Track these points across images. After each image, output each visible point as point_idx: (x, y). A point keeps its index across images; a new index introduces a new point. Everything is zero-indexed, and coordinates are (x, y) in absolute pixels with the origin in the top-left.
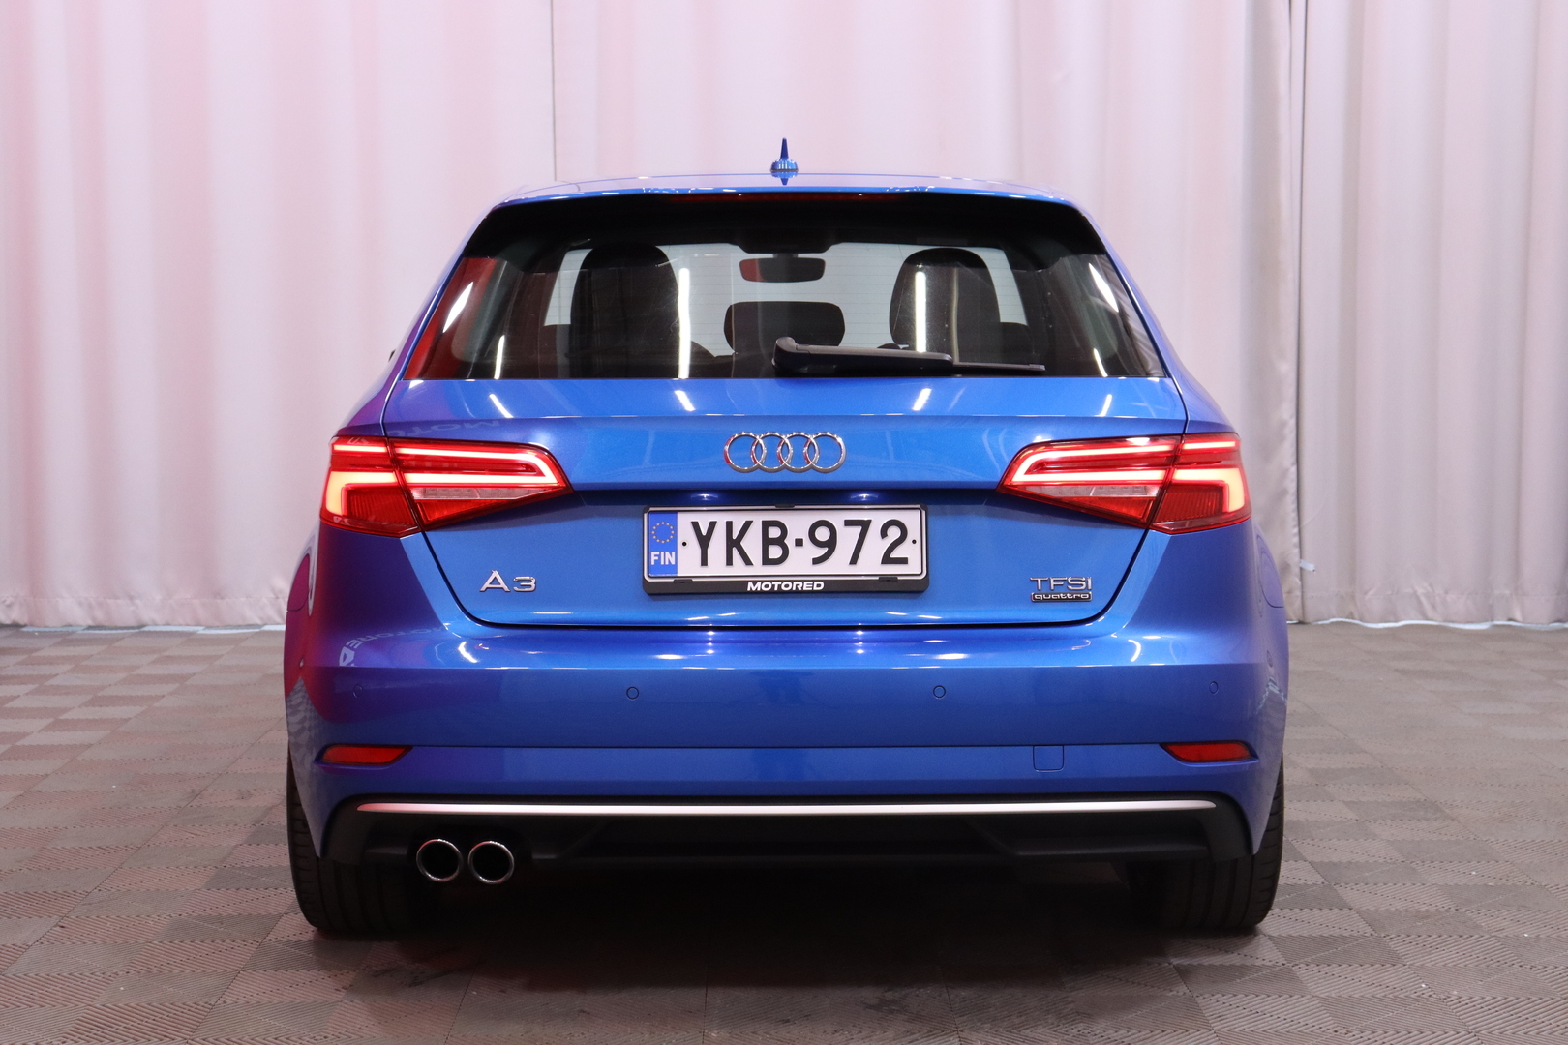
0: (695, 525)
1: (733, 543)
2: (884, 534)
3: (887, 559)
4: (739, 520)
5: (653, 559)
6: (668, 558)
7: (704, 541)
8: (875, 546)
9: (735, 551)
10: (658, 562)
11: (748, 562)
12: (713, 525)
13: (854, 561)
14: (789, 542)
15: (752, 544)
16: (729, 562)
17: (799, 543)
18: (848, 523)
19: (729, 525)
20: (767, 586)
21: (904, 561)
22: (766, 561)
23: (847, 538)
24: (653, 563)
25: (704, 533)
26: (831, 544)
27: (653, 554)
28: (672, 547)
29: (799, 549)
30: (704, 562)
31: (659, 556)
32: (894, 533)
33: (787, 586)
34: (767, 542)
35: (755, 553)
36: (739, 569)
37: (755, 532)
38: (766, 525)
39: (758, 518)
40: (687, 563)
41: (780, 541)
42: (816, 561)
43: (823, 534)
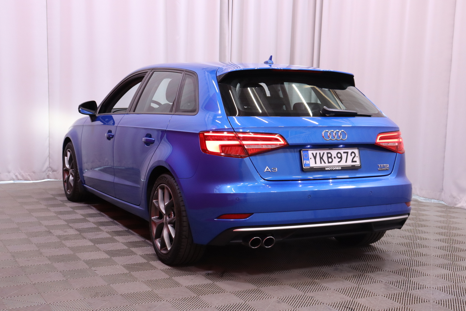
0: (313, 154)
1: (321, 158)
2: (351, 155)
3: (353, 161)
4: (322, 152)
5: (305, 162)
6: (308, 162)
7: (315, 158)
8: (350, 158)
9: (322, 160)
10: (306, 163)
11: (325, 163)
12: (316, 153)
13: (346, 162)
14: (333, 157)
15: (325, 158)
16: (321, 163)
17: (335, 158)
18: (344, 153)
19: (320, 153)
20: (329, 169)
21: (356, 162)
22: (329, 162)
23: (344, 156)
24: (305, 163)
25: (315, 156)
26: (341, 158)
27: (304, 161)
28: (308, 159)
29: (335, 159)
30: (316, 163)
31: (306, 162)
32: (353, 155)
33: (334, 168)
34: (328, 158)
35: (326, 161)
36: (323, 165)
37: (325, 155)
38: (328, 153)
39: (326, 152)
40: (312, 163)
41: (331, 157)
42: (339, 162)
43: (339, 155)
